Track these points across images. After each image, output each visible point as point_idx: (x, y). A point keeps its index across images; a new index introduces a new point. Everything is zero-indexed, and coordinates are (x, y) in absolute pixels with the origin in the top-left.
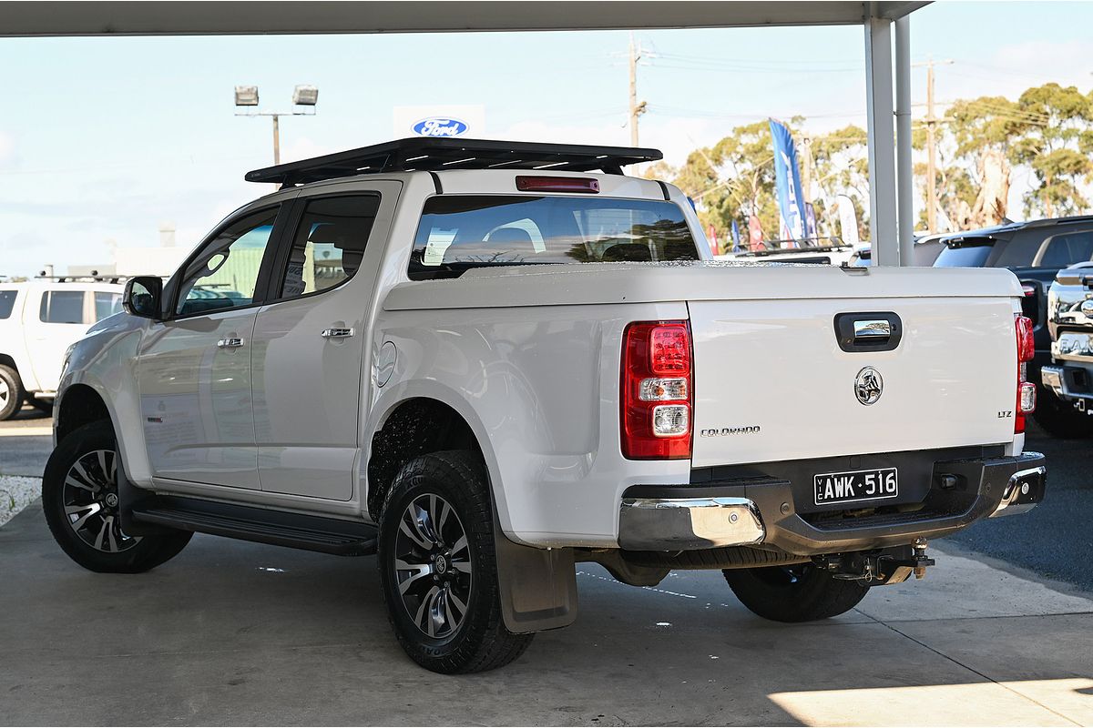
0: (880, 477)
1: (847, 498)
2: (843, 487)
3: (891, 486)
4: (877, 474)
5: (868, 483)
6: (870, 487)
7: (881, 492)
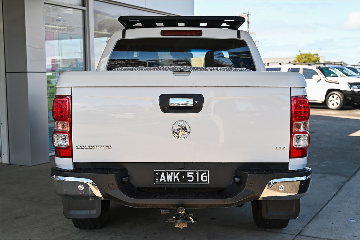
0: (197, 174)
1: (174, 182)
2: (172, 177)
3: (204, 179)
4: (195, 173)
5: (188, 176)
6: (190, 178)
7: (198, 181)
